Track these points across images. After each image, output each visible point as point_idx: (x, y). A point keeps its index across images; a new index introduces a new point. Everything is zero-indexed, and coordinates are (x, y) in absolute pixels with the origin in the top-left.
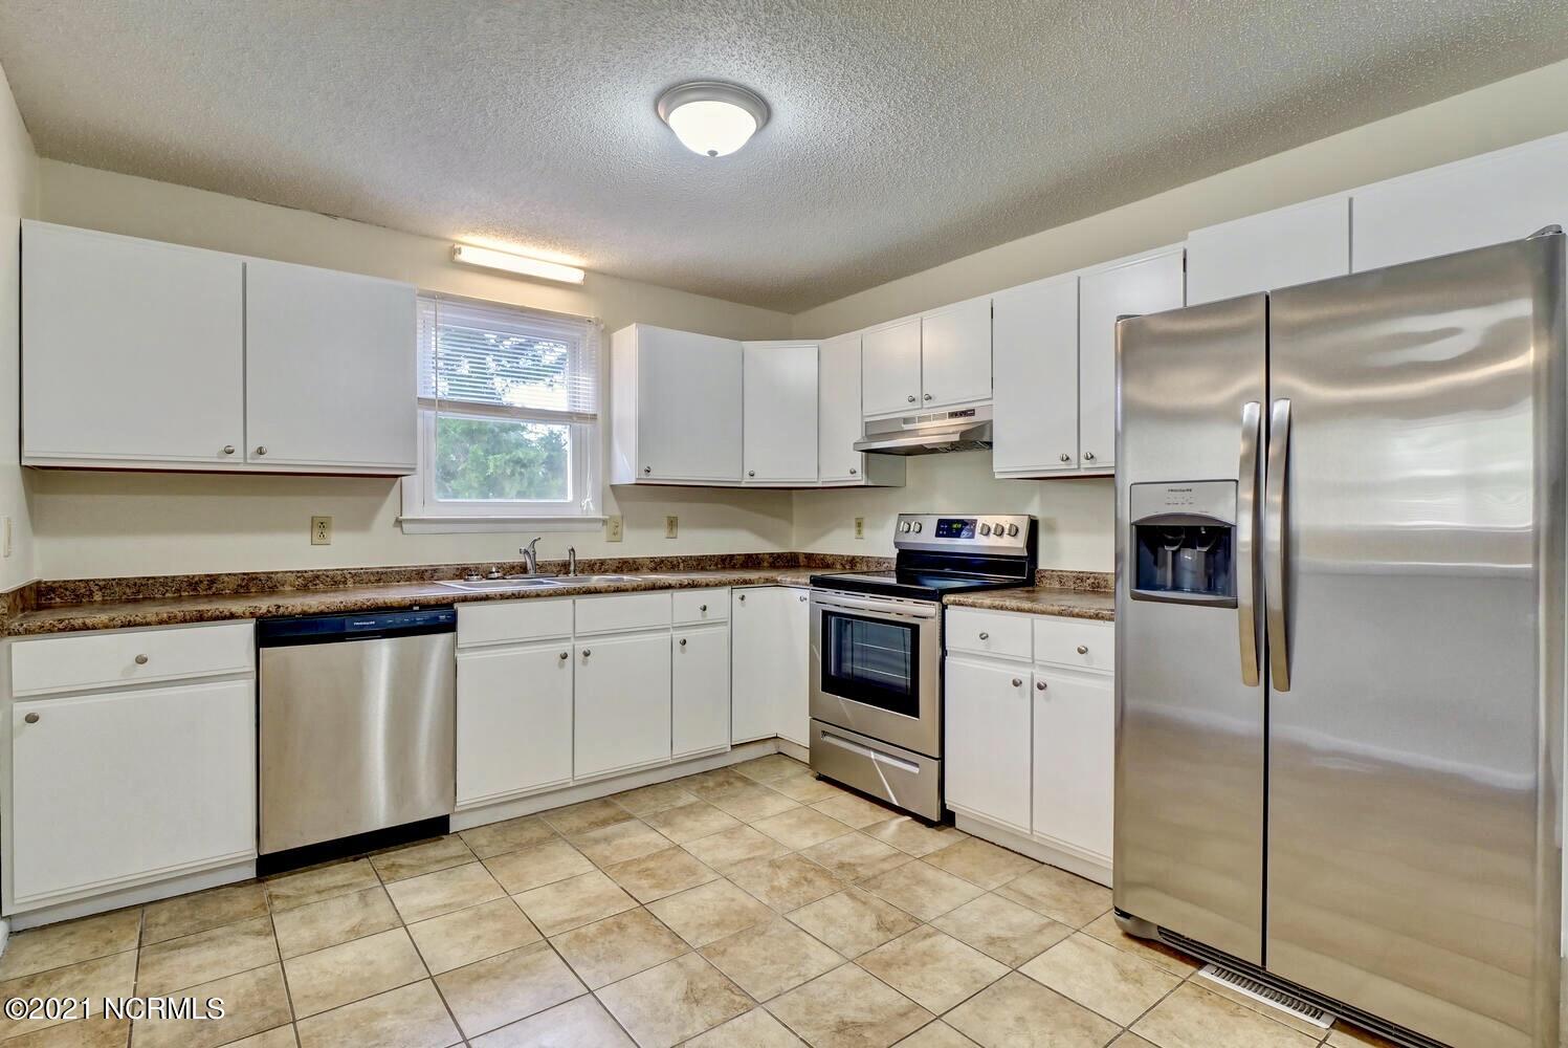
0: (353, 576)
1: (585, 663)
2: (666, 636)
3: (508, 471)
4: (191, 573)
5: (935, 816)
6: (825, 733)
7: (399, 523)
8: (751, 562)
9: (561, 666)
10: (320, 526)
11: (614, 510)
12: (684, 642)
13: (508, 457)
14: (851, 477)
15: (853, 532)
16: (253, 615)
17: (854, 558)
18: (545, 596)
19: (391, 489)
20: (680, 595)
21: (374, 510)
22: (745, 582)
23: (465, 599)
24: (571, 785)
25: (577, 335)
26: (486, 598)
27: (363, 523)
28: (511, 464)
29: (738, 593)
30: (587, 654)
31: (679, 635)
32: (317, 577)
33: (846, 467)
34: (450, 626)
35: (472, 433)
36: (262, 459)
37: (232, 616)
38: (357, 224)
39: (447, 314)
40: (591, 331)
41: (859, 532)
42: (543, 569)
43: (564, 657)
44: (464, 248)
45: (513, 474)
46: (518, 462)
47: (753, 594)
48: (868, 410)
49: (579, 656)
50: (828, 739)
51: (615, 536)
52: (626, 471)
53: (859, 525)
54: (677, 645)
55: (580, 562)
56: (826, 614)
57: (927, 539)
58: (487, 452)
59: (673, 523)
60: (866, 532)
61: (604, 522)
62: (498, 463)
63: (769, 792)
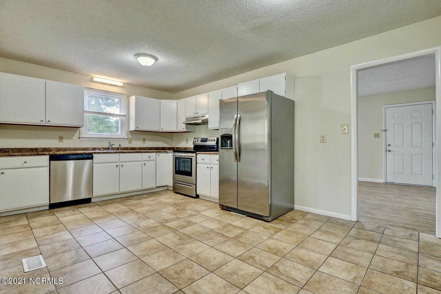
0: (69, 149)
1: (122, 167)
2: (141, 163)
3: (105, 129)
5: (195, 196)
6: (176, 183)
7: (79, 138)
8: (163, 149)
9: (117, 168)
10: (61, 138)
11: (130, 136)
12: (145, 164)
13: (105, 126)
14: (183, 130)
15: (186, 142)
16: (49, 154)
17: (186, 148)
18: (113, 153)
19: (77, 131)
20: (144, 154)
21: (73, 135)
22: (159, 152)
23: (95, 153)
24: (119, 193)
25: (121, 97)
26: (100, 153)
27: (71, 138)
28: (106, 127)
29: (157, 154)
30: (122, 166)
31: (144, 163)
32: (60, 149)
33: (182, 128)
34: (92, 158)
35: (95, 120)
36: (49, 123)
37: (45, 154)
38: (70, 72)
39: (91, 93)
40: (125, 96)
41: (187, 142)
42: (113, 149)
43: (117, 166)
44: (95, 78)
45: (106, 130)
46: (108, 127)
47: (161, 155)
48: (187, 115)
49: (121, 166)
50: (176, 184)
51: (130, 142)
52: (132, 128)
53: (187, 141)
54: (143, 165)
55: (122, 148)
56: (176, 158)
57: (199, 143)
58: (99, 125)
59: (144, 140)
60: (188, 142)
61: (128, 139)
62: (103, 127)
63: (163, 195)
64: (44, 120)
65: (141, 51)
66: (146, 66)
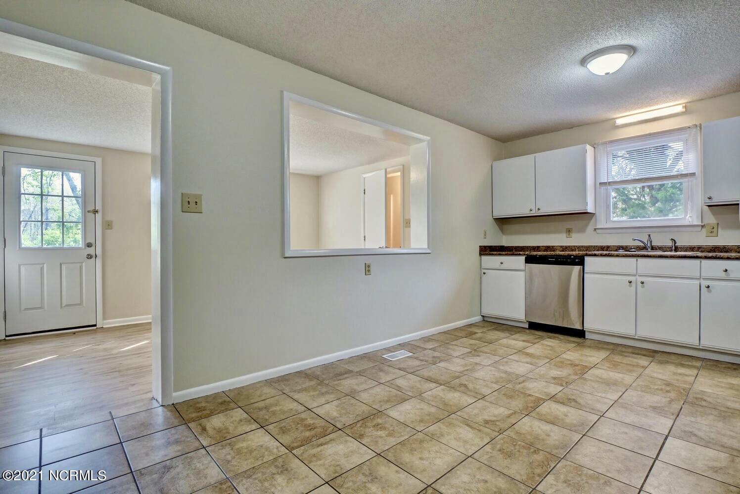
2: (696, 282)
4: (533, 245)
7: (595, 229)
10: (569, 231)
11: (712, 220)
16: (524, 255)
18: (621, 256)
19: (592, 217)
21: (587, 225)
24: (636, 338)
30: (643, 282)
31: (707, 285)
32: (567, 248)
34: (582, 263)
36: (539, 211)
37: (520, 255)
43: (631, 282)
49: (639, 283)
51: (711, 232)
54: (703, 288)
64: (533, 208)
65: (584, 52)
66: (607, 74)
